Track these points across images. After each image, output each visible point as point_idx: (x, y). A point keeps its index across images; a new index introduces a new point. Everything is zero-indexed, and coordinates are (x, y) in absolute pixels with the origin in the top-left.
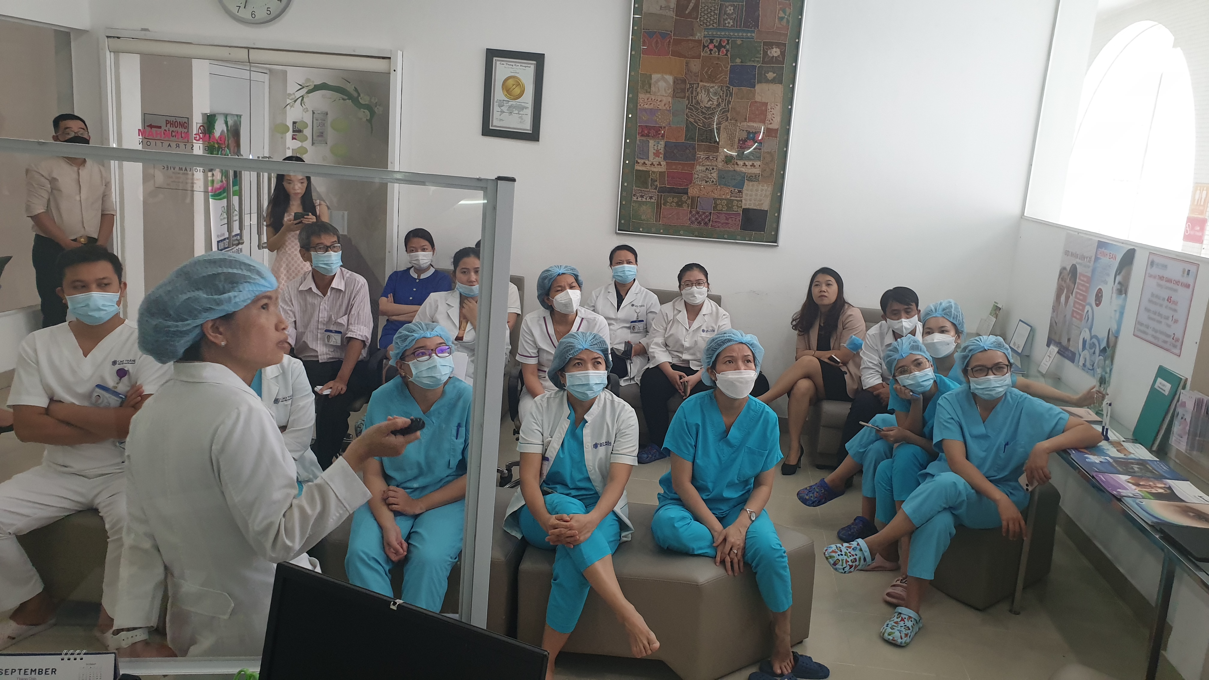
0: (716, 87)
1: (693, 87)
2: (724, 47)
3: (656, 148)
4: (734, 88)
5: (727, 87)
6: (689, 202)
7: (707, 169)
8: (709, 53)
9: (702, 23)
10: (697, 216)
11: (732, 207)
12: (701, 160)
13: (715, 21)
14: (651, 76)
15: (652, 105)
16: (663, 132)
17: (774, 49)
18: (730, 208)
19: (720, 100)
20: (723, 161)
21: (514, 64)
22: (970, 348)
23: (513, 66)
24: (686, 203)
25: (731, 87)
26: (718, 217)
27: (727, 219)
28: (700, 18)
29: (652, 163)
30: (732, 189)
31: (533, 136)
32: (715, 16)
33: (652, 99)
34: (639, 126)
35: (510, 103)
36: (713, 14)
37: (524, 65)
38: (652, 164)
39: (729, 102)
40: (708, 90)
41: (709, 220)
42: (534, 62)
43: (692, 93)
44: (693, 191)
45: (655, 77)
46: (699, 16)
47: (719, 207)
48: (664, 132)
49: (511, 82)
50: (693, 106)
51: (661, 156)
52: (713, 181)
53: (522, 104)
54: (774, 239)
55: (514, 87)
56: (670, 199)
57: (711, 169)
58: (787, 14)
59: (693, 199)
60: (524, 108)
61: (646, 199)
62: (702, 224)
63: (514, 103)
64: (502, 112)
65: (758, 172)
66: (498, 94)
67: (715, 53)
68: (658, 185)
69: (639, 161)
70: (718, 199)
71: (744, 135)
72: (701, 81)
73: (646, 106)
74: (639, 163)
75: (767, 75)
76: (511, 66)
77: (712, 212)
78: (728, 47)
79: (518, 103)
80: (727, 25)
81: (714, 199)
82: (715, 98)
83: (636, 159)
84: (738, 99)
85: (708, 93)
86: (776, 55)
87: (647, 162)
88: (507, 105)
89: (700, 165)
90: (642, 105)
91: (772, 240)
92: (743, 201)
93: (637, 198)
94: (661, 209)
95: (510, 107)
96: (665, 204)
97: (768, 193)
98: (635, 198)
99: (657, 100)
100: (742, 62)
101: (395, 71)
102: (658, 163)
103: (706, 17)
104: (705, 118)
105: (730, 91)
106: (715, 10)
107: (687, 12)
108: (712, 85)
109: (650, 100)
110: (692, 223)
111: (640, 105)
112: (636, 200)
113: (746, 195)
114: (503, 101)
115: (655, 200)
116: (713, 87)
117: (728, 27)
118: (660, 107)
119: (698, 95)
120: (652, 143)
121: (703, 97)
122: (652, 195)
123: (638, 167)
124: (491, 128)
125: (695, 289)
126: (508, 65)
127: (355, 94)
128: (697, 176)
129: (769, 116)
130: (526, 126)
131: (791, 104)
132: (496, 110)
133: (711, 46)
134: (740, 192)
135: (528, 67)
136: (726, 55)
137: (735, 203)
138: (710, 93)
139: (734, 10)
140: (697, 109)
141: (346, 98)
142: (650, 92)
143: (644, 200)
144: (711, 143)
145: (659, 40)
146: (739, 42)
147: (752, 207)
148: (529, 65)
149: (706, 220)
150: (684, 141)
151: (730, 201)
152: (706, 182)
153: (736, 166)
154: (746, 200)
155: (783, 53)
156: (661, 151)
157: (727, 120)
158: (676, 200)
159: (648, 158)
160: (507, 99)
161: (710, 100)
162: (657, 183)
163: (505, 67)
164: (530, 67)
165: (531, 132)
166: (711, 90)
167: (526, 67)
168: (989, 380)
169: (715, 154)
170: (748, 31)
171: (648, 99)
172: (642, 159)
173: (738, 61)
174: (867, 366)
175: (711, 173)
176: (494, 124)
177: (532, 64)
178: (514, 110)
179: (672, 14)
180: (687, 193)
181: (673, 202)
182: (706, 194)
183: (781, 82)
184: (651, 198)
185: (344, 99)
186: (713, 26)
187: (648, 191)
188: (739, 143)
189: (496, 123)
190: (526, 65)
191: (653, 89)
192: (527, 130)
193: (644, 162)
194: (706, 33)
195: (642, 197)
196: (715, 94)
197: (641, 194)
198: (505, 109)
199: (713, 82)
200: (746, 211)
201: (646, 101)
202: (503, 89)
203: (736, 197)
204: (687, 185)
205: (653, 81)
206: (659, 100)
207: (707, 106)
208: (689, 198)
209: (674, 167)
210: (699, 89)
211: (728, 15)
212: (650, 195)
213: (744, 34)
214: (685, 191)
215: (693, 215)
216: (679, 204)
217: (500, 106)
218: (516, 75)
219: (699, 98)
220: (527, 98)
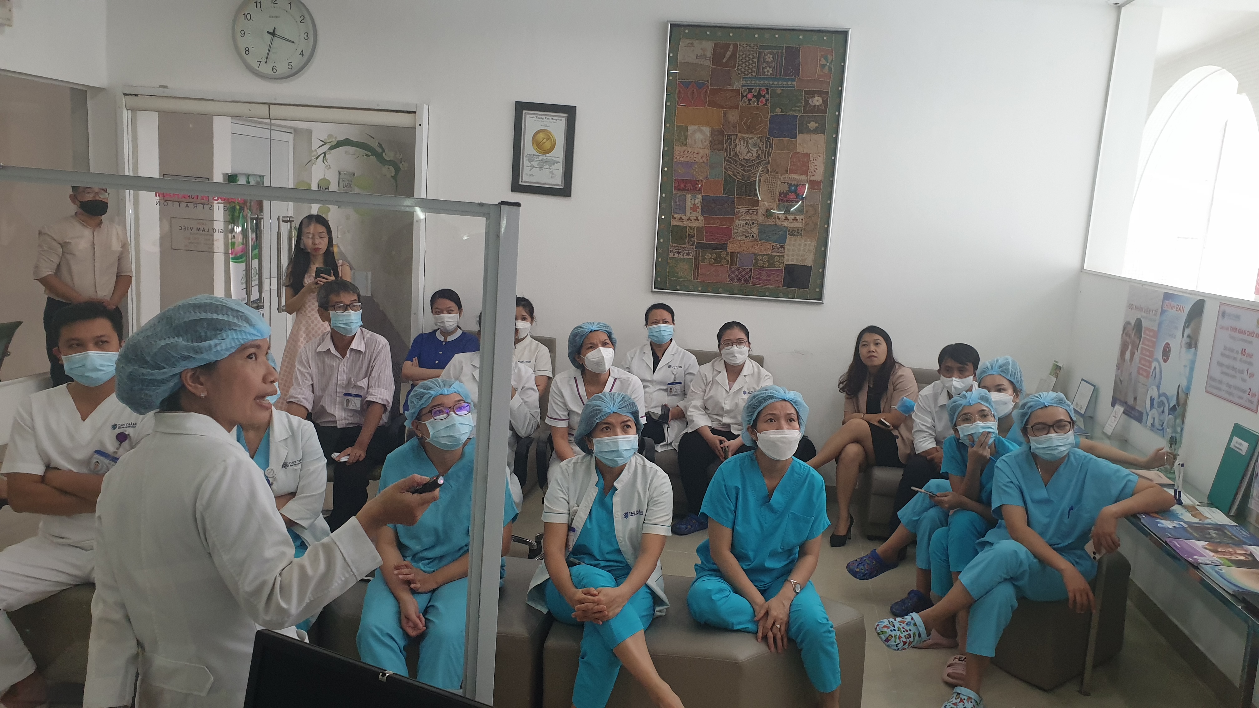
0: (755, 138)
1: (731, 139)
2: (764, 96)
3: (693, 202)
4: (774, 139)
5: (767, 137)
6: (729, 258)
7: (746, 224)
8: (747, 103)
9: (740, 72)
10: (737, 273)
11: (774, 262)
12: (740, 214)
13: (754, 69)
14: (687, 127)
15: (689, 157)
16: (700, 186)
17: (816, 98)
18: (771, 264)
19: (760, 152)
20: (764, 215)
21: (544, 117)
22: (1029, 405)
23: (543, 119)
24: (725, 259)
25: (771, 138)
26: (759, 274)
27: (769, 276)
28: (738, 66)
29: (689, 218)
30: (774, 244)
31: (565, 191)
32: (754, 65)
33: (688, 152)
34: (675, 180)
35: (541, 158)
36: (751, 62)
37: (554, 118)
39: (769, 154)
40: (747, 141)
41: (750, 277)
42: (566, 115)
43: (730, 145)
44: (731, 247)
45: (691, 128)
46: (737, 65)
47: (760, 263)
48: (702, 185)
49: (541, 136)
50: (731, 158)
51: (698, 210)
52: (753, 237)
53: (553, 158)
54: (818, 296)
55: (545, 140)
56: (708, 256)
57: (751, 223)
58: (829, 61)
59: (732, 254)
60: (554, 162)
61: (683, 255)
62: (743, 281)
63: (545, 158)
64: (532, 167)
65: (800, 226)
66: (528, 148)
67: (754, 102)
68: (696, 241)
69: (675, 216)
70: (759, 255)
71: (786, 188)
72: (740, 132)
73: (682, 159)
74: (675, 218)
75: (808, 124)
76: (541, 119)
77: (753, 268)
78: (767, 96)
79: (549, 158)
80: (766, 73)
81: (755, 255)
82: (755, 150)
83: (673, 214)
84: (779, 150)
85: (747, 145)
86: (818, 104)
87: (683, 217)
88: (538, 159)
89: (739, 220)
90: (678, 158)
91: (816, 297)
92: (785, 256)
93: (674, 255)
94: (699, 264)
95: (540, 161)
96: (703, 261)
97: (812, 248)
98: (671, 255)
99: (694, 153)
100: (782, 112)
101: (420, 125)
102: (695, 218)
103: (744, 65)
104: (744, 170)
105: (770, 142)
106: (753, 58)
107: (724, 61)
108: (751, 136)
109: (686, 152)
110: (732, 279)
111: (676, 158)
112: (672, 256)
113: (789, 250)
114: (533, 155)
115: (693, 256)
116: (752, 138)
117: (767, 75)
118: (697, 160)
119: (736, 146)
120: (689, 197)
121: (741, 148)
122: (690, 252)
123: (674, 223)
124: (520, 183)
125: (735, 348)
126: (538, 118)
127: (379, 150)
128: (736, 231)
129: (811, 168)
130: (557, 181)
131: (835, 154)
132: (525, 164)
133: (750, 96)
134: (782, 247)
135: (558, 120)
136: (766, 104)
137: (777, 259)
138: (749, 145)
139: (773, 57)
140: (736, 162)
141: (370, 154)
142: (686, 145)
143: (681, 256)
144: (750, 196)
145: (695, 90)
146: (779, 91)
147: (795, 263)
148: (560, 118)
149: (747, 277)
150: (722, 195)
151: (771, 257)
152: (746, 237)
153: (777, 220)
154: (788, 256)
155: (825, 102)
156: (698, 205)
157: (767, 173)
158: (714, 256)
159: (684, 213)
160: (537, 154)
161: (749, 152)
162: (695, 239)
163: (535, 120)
164: (561, 120)
165: (562, 187)
166: (750, 142)
167: (556, 120)
168: (1051, 438)
169: (755, 208)
170: (789, 80)
171: (684, 152)
172: (678, 213)
173: (778, 110)
174: (920, 429)
175: (751, 228)
176: (524, 180)
177: (563, 117)
178: (545, 164)
179: (708, 63)
180: (726, 249)
181: (711, 258)
182: (746, 249)
183: (823, 132)
184: (688, 254)
185: (367, 155)
186: (752, 75)
187: (684, 247)
188: (780, 196)
189: (526, 179)
190: (557, 118)
191: (689, 141)
192: (559, 185)
193: (681, 217)
194: (744, 82)
195: (679, 253)
196: (755, 145)
197: (678, 250)
198: (535, 163)
199: (752, 133)
200: (787, 267)
201: (682, 153)
202: (533, 143)
203: (778, 253)
204: (727, 241)
205: (689, 133)
206: (696, 152)
207: (746, 158)
208: (728, 254)
209: (711, 222)
210: (737, 141)
211: (767, 63)
212: (687, 251)
213: (785, 83)
214: (724, 247)
215: (733, 272)
216: (718, 260)
217: (530, 161)
218: (546, 128)
219: (737, 149)
220: (559, 152)
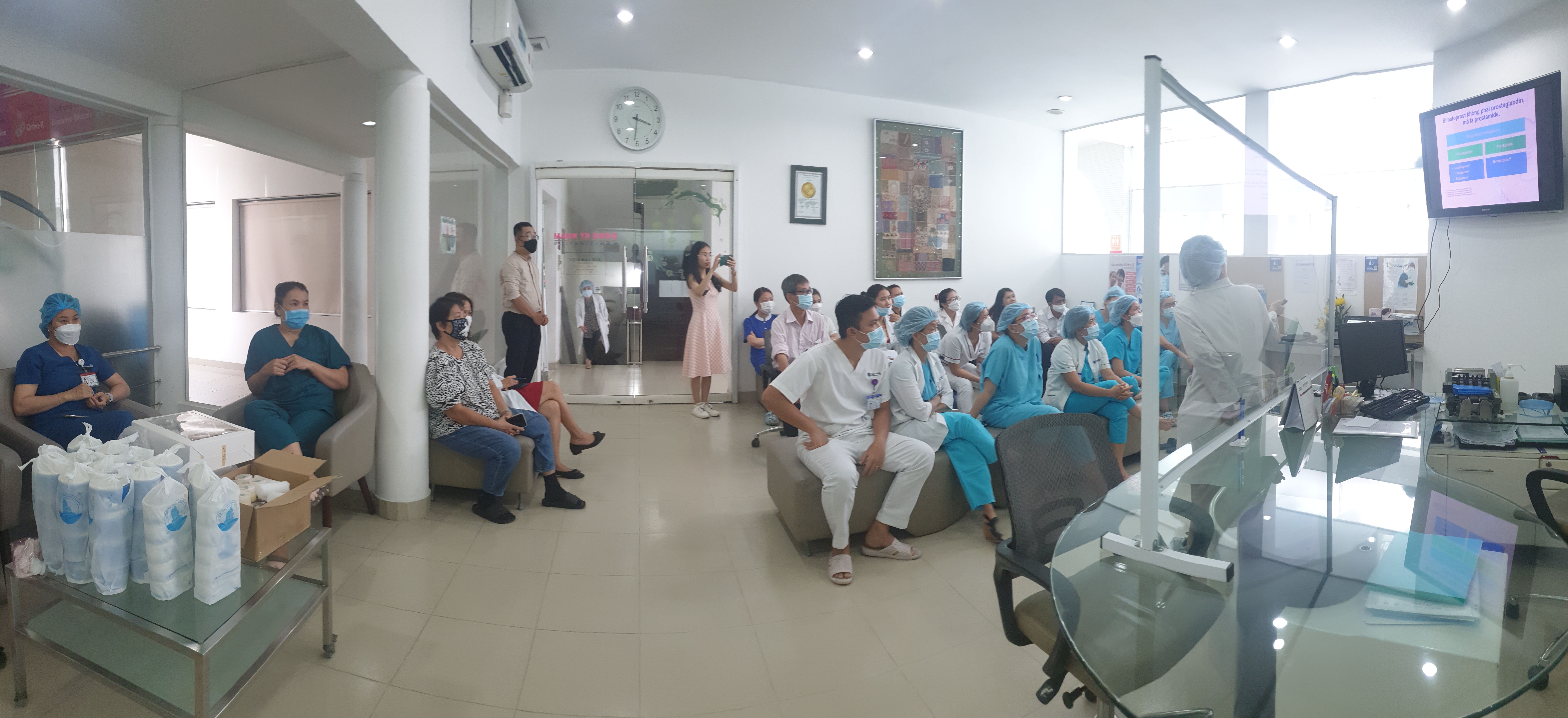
0: (923, 188)
1: (911, 188)
2: (925, 164)
3: (894, 225)
4: (932, 188)
5: (928, 187)
6: (914, 257)
7: (922, 236)
8: (918, 168)
9: (913, 151)
10: (919, 265)
11: (936, 258)
13: (920, 150)
14: (888, 181)
15: (890, 199)
16: (897, 215)
17: (951, 166)
19: (926, 196)
20: (930, 231)
21: (808, 174)
24: (912, 258)
25: (930, 188)
26: (929, 265)
27: (935, 266)
28: (912, 147)
30: (935, 247)
31: (822, 221)
32: (919, 146)
34: (884, 212)
35: (807, 201)
37: (814, 175)
38: (892, 235)
39: (931, 197)
40: (919, 190)
41: (925, 267)
42: (821, 173)
43: (911, 192)
44: (915, 250)
45: (890, 182)
47: (930, 259)
49: (807, 187)
50: (912, 199)
51: (897, 229)
52: (925, 244)
53: (814, 201)
54: (960, 275)
56: (903, 256)
57: (924, 236)
58: (954, 147)
59: (916, 255)
60: (815, 203)
61: (891, 257)
62: (921, 270)
63: (810, 200)
64: (802, 207)
65: (947, 237)
66: (799, 195)
67: (921, 168)
68: (896, 248)
69: (885, 234)
70: (929, 254)
71: (939, 216)
72: (915, 184)
73: (887, 200)
75: (948, 180)
76: (807, 176)
77: (926, 262)
78: (927, 165)
79: (812, 201)
80: (926, 151)
81: (927, 254)
82: (923, 194)
83: (883, 233)
84: (934, 194)
86: (951, 169)
87: (889, 234)
88: (805, 202)
89: (918, 234)
90: (885, 199)
91: (958, 276)
92: (941, 254)
93: (885, 257)
94: (898, 262)
95: (807, 203)
96: (900, 259)
97: (955, 248)
98: (883, 257)
99: (893, 196)
100: (935, 173)
101: (737, 180)
102: (895, 234)
104: (920, 206)
105: (930, 190)
106: (919, 143)
107: (904, 143)
108: (921, 186)
109: (889, 196)
110: (917, 269)
111: (883, 199)
113: (942, 250)
114: (803, 199)
115: (895, 257)
116: (921, 188)
117: (926, 153)
118: (895, 200)
119: (914, 192)
120: (891, 222)
121: (916, 193)
123: (884, 238)
124: (795, 217)
126: (805, 175)
128: (917, 241)
129: (951, 204)
130: (817, 215)
131: (961, 197)
132: (798, 205)
133: (919, 164)
134: (939, 249)
136: (927, 169)
137: (938, 255)
138: (920, 192)
139: (929, 142)
140: (915, 201)
141: (702, 200)
142: (888, 191)
143: (889, 257)
144: (923, 221)
145: (891, 160)
146: (932, 162)
147: (945, 257)
150: (909, 220)
151: (935, 254)
152: (922, 244)
153: (936, 233)
154: (943, 254)
155: (955, 168)
156: (896, 226)
157: (930, 207)
158: (906, 256)
159: (889, 232)
160: (805, 198)
161: (920, 196)
163: (803, 177)
164: (819, 176)
165: (821, 219)
166: (921, 190)
167: (816, 176)
169: (926, 227)
170: (938, 156)
172: (886, 232)
173: (933, 172)
175: (924, 239)
176: (797, 215)
177: (819, 174)
178: (809, 205)
179: (896, 144)
182: (922, 251)
183: (955, 185)
184: (893, 256)
186: (919, 153)
187: (891, 252)
188: (937, 220)
189: (799, 214)
191: (890, 189)
192: (818, 218)
194: (916, 157)
195: (887, 255)
196: (923, 192)
198: (804, 204)
199: (920, 185)
200: (944, 260)
201: (886, 196)
203: (938, 252)
204: (912, 247)
205: (889, 184)
207: (920, 199)
208: (913, 254)
209: (904, 236)
210: (914, 189)
211: (926, 147)
212: (892, 254)
213: (935, 158)
214: (911, 251)
215: (917, 265)
216: (909, 259)
217: (801, 203)
218: (810, 182)
219: (914, 194)
220: (818, 197)
